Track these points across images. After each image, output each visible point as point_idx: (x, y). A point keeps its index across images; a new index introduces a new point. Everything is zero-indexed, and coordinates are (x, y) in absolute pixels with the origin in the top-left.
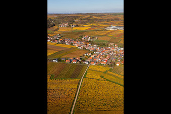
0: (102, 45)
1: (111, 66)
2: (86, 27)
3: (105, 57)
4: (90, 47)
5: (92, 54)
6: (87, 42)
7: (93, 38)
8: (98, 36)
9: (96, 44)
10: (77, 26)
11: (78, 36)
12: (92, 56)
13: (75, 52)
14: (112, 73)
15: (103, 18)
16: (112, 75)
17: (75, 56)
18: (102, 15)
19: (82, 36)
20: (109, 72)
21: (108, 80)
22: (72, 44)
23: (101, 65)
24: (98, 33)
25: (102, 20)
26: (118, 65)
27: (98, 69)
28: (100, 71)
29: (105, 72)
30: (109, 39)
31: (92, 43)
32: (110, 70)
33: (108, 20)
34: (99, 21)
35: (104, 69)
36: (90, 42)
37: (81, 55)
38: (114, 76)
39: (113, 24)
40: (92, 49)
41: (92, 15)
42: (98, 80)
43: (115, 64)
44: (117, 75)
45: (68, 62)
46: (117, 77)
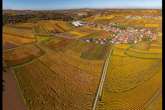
0: (123, 28)
1: (131, 43)
2: (111, 17)
3: (126, 37)
4: (114, 30)
5: (116, 35)
6: (112, 26)
7: (116, 24)
8: (120, 23)
9: (119, 28)
10: (106, 16)
11: (106, 23)
12: (117, 37)
13: (103, 34)
14: (132, 49)
15: (122, 11)
16: (133, 51)
17: (103, 38)
18: (121, 10)
19: (109, 23)
20: (130, 49)
21: (130, 56)
22: (102, 28)
23: (124, 44)
24: (119, 21)
25: (122, 13)
26: (136, 42)
27: (122, 47)
28: (123, 49)
29: (128, 49)
30: (127, 24)
31: (116, 27)
32: (131, 47)
33: (125, 13)
34: (119, 13)
35: (126, 47)
36: (114, 26)
37: (108, 36)
38: (134, 52)
39: (128, 15)
40: (116, 31)
41: (115, 10)
42: (123, 57)
43: (134, 42)
44: (136, 50)
45: (97, 42)
46: (137, 52)
